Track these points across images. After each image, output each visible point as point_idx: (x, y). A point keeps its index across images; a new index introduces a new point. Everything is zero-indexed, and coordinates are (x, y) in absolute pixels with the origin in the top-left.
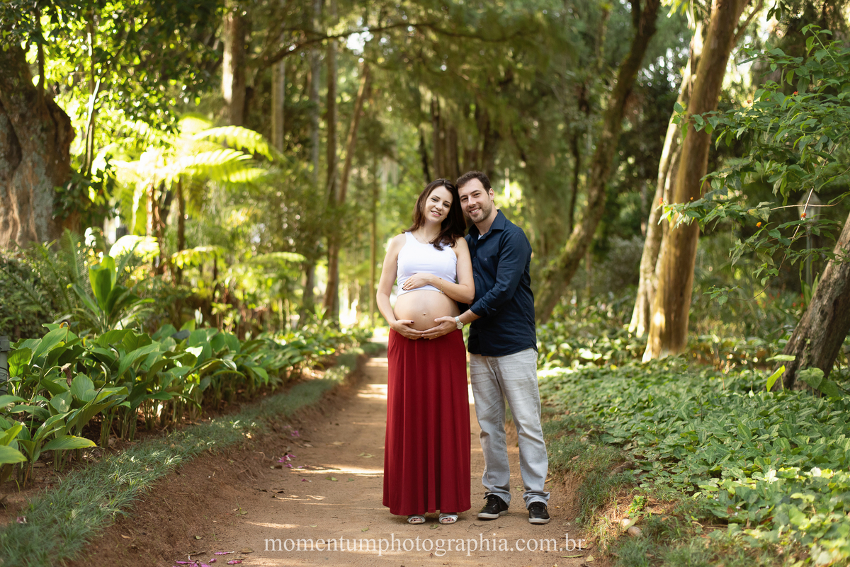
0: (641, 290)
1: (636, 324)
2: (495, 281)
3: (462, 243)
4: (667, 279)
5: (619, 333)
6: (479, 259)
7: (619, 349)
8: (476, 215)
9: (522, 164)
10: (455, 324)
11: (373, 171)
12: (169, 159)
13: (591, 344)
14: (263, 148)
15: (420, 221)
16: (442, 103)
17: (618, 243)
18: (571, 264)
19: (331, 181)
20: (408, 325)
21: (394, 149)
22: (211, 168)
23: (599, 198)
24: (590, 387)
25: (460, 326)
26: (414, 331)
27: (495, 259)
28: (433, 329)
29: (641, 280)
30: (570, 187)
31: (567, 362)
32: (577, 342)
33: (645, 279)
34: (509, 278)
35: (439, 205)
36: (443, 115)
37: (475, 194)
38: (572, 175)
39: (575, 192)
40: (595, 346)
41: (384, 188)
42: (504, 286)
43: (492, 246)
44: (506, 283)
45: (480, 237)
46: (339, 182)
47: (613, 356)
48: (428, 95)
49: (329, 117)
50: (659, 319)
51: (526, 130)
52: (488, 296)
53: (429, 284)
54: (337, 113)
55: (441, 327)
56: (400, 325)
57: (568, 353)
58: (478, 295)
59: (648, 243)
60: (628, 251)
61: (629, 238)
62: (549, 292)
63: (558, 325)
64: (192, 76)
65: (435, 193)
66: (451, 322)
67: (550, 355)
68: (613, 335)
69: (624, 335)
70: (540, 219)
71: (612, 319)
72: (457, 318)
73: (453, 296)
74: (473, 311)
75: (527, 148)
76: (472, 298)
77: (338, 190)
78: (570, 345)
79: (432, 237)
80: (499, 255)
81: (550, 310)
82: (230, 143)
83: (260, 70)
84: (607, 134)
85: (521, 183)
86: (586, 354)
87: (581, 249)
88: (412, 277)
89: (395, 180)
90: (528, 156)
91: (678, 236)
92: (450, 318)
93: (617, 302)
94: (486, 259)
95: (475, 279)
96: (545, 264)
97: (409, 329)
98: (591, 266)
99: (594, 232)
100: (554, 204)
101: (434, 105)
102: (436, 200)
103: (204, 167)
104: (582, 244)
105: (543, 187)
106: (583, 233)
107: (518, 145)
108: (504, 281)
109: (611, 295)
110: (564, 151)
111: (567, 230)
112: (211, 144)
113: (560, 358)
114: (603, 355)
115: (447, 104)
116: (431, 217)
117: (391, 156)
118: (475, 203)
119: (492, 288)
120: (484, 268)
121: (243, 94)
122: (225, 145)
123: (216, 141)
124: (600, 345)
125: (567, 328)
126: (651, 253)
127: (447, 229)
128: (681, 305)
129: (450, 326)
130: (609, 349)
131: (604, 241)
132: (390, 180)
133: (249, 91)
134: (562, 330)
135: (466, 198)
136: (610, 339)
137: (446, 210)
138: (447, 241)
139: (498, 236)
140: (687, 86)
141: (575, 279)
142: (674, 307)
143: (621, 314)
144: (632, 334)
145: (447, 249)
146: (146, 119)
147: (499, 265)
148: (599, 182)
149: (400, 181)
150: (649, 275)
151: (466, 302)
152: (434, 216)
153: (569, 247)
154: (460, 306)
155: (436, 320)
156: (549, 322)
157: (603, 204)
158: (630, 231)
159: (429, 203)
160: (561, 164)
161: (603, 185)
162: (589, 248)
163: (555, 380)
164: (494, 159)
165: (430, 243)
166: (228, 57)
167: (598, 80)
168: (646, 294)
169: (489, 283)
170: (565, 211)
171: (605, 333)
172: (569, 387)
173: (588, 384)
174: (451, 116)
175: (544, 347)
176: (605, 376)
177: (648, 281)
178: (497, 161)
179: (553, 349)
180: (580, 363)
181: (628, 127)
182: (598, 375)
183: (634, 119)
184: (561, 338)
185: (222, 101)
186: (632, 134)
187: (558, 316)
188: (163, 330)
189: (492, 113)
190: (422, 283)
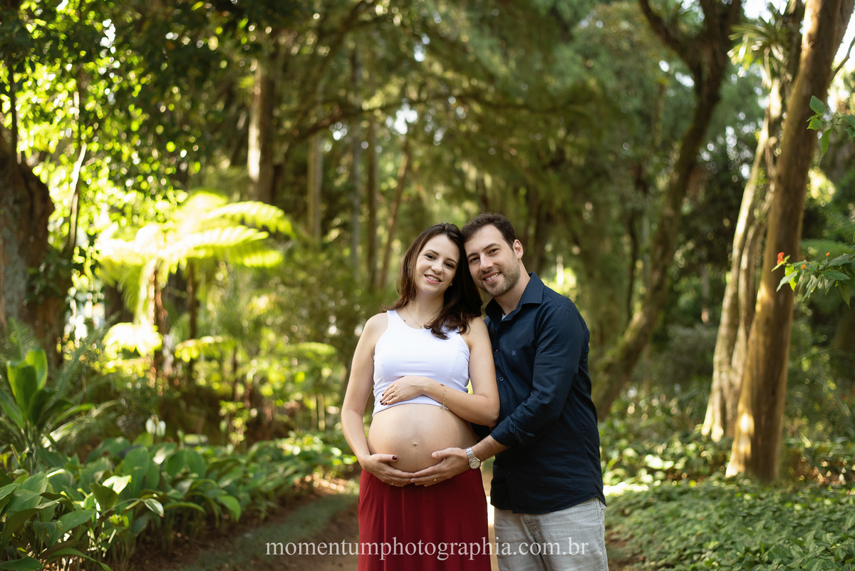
0: (715, 384)
1: (711, 425)
2: (532, 389)
3: (478, 327)
4: (755, 373)
5: (692, 437)
6: (503, 352)
7: (694, 456)
8: (493, 285)
9: (576, 250)
10: (466, 461)
12: (170, 236)
13: (660, 449)
14: (285, 226)
15: (409, 291)
16: (488, 180)
17: (679, 332)
18: (631, 355)
20: (388, 463)
22: (223, 249)
23: (661, 283)
24: (667, 515)
25: (475, 464)
26: (398, 472)
27: (529, 352)
28: (430, 469)
29: (716, 374)
30: (627, 274)
31: (632, 472)
32: (644, 447)
33: (721, 372)
34: (553, 383)
35: (438, 265)
36: (489, 195)
37: (491, 251)
38: (629, 260)
39: (632, 279)
40: (664, 452)
42: (546, 395)
43: (523, 330)
44: (549, 390)
45: (504, 317)
46: (379, 268)
47: (687, 464)
48: (472, 172)
49: (370, 201)
50: (746, 423)
51: (579, 213)
52: (519, 412)
53: (422, 393)
55: (443, 466)
56: (375, 463)
57: (633, 461)
58: (504, 411)
59: (723, 330)
60: (690, 341)
61: (691, 326)
62: (608, 386)
63: (618, 424)
64: (192, 139)
65: (431, 246)
66: (460, 458)
67: (612, 463)
68: (686, 439)
69: (698, 438)
70: (594, 307)
71: (678, 417)
72: (470, 451)
73: (463, 414)
74: (495, 438)
75: (579, 233)
76: (495, 417)
78: (636, 451)
79: (429, 318)
80: (535, 345)
81: (609, 406)
82: (249, 220)
83: (291, 147)
84: (668, 211)
85: (576, 270)
86: (653, 461)
87: (641, 340)
88: (396, 383)
90: (581, 241)
91: (767, 321)
92: (457, 451)
93: (685, 396)
94: (514, 353)
95: (499, 384)
96: (601, 355)
97: (389, 470)
98: (651, 356)
99: (655, 319)
100: (609, 291)
101: (480, 183)
102: (432, 256)
103: (213, 248)
104: (643, 333)
105: (597, 274)
106: (644, 321)
107: (570, 229)
108: (547, 384)
109: (677, 388)
110: (620, 234)
111: (624, 317)
112: (226, 222)
113: (624, 467)
114: (675, 463)
115: (494, 181)
116: (424, 284)
118: (491, 265)
119: (525, 400)
120: (514, 368)
121: (270, 172)
122: (243, 222)
123: (233, 219)
124: (671, 451)
125: (629, 428)
126: (727, 342)
127: (452, 303)
128: (773, 405)
129: (458, 464)
130: (681, 456)
131: (664, 330)
133: (278, 170)
134: (623, 430)
135: (477, 257)
136: (683, 443)
137: (450, 273)
138: (453, 324)
139: (533, 314)
140: (764, 152)
141: (636, 371)
142: (765, 408)
143: (688, 411)
144: (707, 437)
145: (454, 336)
146: (137, 187)
147: (536, 361)
148: (661, 265)
150: (725, 368)
151: (485, 423)
152: (430, 283)
153: (628, 337)
154: (474, 429)
155: (434, 454)
156: (608, 420)
157: (666, 289)
158: (691, 318)
159: (421, 261)
160: (617, 248)
161: (665, 268)
162: (650, 338)
163: (621, 500)
164: (546, 245)
165: (426, 327)
166: (254, 133)
167: (656, 160)
168: (721, 390)
169: (520, 392)
170: (622, 299)
171: (676, 435)
172: (640, 514)
173: (665, 512)
174: (497, 193)
175: (604, 453)
176: (685, 497)
177: (724, 376)
178: (549, 247)
179: (615, 456)
180: (648, 473)
181: (686, 208)
182: (675, 495)
183: (694, 199)
184: (623, 442)
185: (248, 180)
186: (693, 214)
187: (619, 413)
188: (104, 446)
189: (542, 189)
190: (411, 391)
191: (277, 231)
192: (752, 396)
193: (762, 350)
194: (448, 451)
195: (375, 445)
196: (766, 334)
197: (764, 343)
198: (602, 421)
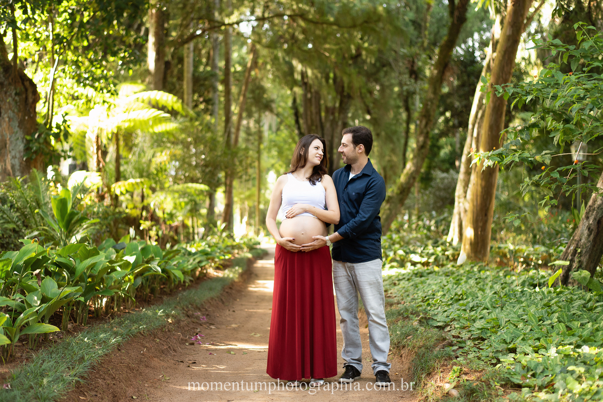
0: (455, 210)
1: (453, 235)
2: (358, 213)
4: (475, 203)
5: (440, 243)
7: (440, 254)
9: (368, 117)
10: (325, 242)
11: (258, 122)
13: (419, 250)
14: (178, 106)
16: (309, 72)
17: (439, 175)
18: (405, 191)
19: (228, 130)
20: (290, 241)
21: (274, 106)
22: (140, 122)
23: (425, 143)
24: (419, 283)
25: (329, 244)
26: (295, 245)
29: (456, 203)
30: (403, 134)
31: (402, 264)
32: (409, 249)
33: (459, 203)
34: (369, 213)
36: (310, 81)
38: (404, 125)
39: (407, 138)
40: (422, 252)
41: (266, 134)
43: (360, 185)
44: (366, 216)
46: (233, 130)
47: (436, 259)
48: (298, 66)
49: (226, 82)
50: (469, 233)
51: (371, 92)
52: (351, 223)
53: (306, 211)
54: (232, 79)
55: (315, 243)
56: (285, 242)
57: (402, 257)
59: (461, 176)
60: (446, 181)
61: (447, 171)
62: (388, 212)
63: (395, 237)
64: (126, 54)
66: (323, 240)
67: (389, 259)
68: (436, 244)
69: (443, 244)
70: (381, 157)
71: (434, 232)
72: (327, 238)
73: (323, 219)
74: (339, 233)
75: (371, 105)
77: (233, 137)
78: (404, 251)
79: (308, 175)
80: (364, 194)
81: (389, 225)
83: (176, 49)
84: (430, 95)
86: (415, 258)
87: (412, 180)
89: (274, 128)
90: (372, 111)
92: (322, 237)
93: (438, 218)
94: (354, 194)
97: (291, 244)
98: (419, 192)
99: (421, 167)
100: (391, 146)
101: (303, 75)
103: (134, 121)
104: (412, 177)
105: (383, 133)
106: (413, 169)
107: (365, 103)
108: (366, 214)
109: (434, 213)
110: (398, 107)
111: (401, 166)
112: (140, 104)
113: (397, 261)
114: (428, 259)
115: (313, 73)
117: (271, 111)
119: (355, 218)
121: (163, 67)
124: (426, 251)
125: (402, 238)
126: (463, 184)
128: (485, 222)
129: (321, 243)
130: (433, 254)
131: (428, 173)
132: (270, 128)
133: (167, 64)
134: (398, 240)
136: (433, 247)
140: (490, 61)
141: (408, 202)
142: (480, 224)
143: (441, 228)
144: (449, 243)
146: (92, 86)
148: (425, 131)
149: (278, 129)
150: (462, 200)
153: (403, 179)
156: (389, 234)
157: (428, 147)
158: (447, 166)
160: (397, 117)
161: (427, 133)
162: (418, 179)
163: (393, 278)
164: (348, 113)
165: (307, 179)
166: (151, 39)
167: (424, 56)
168: (460, 214)
170: (400, 151)
171: (430, 242)
172: (404, 283)
173: (418, 281)
174: (316, 82)
175: (385, 253)
176: (430, 275)
177: (461, 205)
178: (350, 115)
179: (391, 254)
180: (412, 265)
181: (446, 90)
182: (425, 274)
183: (450, 84)
184: (397, 246)
185: (147, 71)
186: (449, 95)
187: (395, 229)
188: (106, 243)
189: (346, 80)
190: (301, 211)
191: (173, 109)
192: (473, 217)
193: (479, 189)
194: (318, 237)
195: (283, 234)
196: (482, 179)
197: (481, 185)
198: (385, 235)
